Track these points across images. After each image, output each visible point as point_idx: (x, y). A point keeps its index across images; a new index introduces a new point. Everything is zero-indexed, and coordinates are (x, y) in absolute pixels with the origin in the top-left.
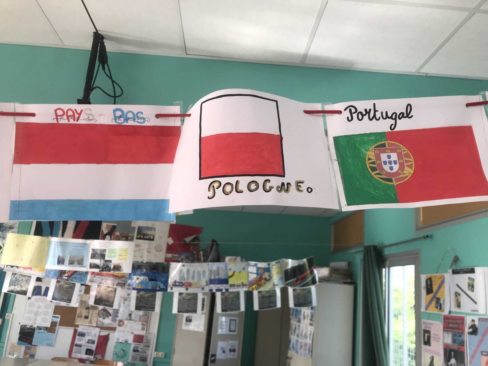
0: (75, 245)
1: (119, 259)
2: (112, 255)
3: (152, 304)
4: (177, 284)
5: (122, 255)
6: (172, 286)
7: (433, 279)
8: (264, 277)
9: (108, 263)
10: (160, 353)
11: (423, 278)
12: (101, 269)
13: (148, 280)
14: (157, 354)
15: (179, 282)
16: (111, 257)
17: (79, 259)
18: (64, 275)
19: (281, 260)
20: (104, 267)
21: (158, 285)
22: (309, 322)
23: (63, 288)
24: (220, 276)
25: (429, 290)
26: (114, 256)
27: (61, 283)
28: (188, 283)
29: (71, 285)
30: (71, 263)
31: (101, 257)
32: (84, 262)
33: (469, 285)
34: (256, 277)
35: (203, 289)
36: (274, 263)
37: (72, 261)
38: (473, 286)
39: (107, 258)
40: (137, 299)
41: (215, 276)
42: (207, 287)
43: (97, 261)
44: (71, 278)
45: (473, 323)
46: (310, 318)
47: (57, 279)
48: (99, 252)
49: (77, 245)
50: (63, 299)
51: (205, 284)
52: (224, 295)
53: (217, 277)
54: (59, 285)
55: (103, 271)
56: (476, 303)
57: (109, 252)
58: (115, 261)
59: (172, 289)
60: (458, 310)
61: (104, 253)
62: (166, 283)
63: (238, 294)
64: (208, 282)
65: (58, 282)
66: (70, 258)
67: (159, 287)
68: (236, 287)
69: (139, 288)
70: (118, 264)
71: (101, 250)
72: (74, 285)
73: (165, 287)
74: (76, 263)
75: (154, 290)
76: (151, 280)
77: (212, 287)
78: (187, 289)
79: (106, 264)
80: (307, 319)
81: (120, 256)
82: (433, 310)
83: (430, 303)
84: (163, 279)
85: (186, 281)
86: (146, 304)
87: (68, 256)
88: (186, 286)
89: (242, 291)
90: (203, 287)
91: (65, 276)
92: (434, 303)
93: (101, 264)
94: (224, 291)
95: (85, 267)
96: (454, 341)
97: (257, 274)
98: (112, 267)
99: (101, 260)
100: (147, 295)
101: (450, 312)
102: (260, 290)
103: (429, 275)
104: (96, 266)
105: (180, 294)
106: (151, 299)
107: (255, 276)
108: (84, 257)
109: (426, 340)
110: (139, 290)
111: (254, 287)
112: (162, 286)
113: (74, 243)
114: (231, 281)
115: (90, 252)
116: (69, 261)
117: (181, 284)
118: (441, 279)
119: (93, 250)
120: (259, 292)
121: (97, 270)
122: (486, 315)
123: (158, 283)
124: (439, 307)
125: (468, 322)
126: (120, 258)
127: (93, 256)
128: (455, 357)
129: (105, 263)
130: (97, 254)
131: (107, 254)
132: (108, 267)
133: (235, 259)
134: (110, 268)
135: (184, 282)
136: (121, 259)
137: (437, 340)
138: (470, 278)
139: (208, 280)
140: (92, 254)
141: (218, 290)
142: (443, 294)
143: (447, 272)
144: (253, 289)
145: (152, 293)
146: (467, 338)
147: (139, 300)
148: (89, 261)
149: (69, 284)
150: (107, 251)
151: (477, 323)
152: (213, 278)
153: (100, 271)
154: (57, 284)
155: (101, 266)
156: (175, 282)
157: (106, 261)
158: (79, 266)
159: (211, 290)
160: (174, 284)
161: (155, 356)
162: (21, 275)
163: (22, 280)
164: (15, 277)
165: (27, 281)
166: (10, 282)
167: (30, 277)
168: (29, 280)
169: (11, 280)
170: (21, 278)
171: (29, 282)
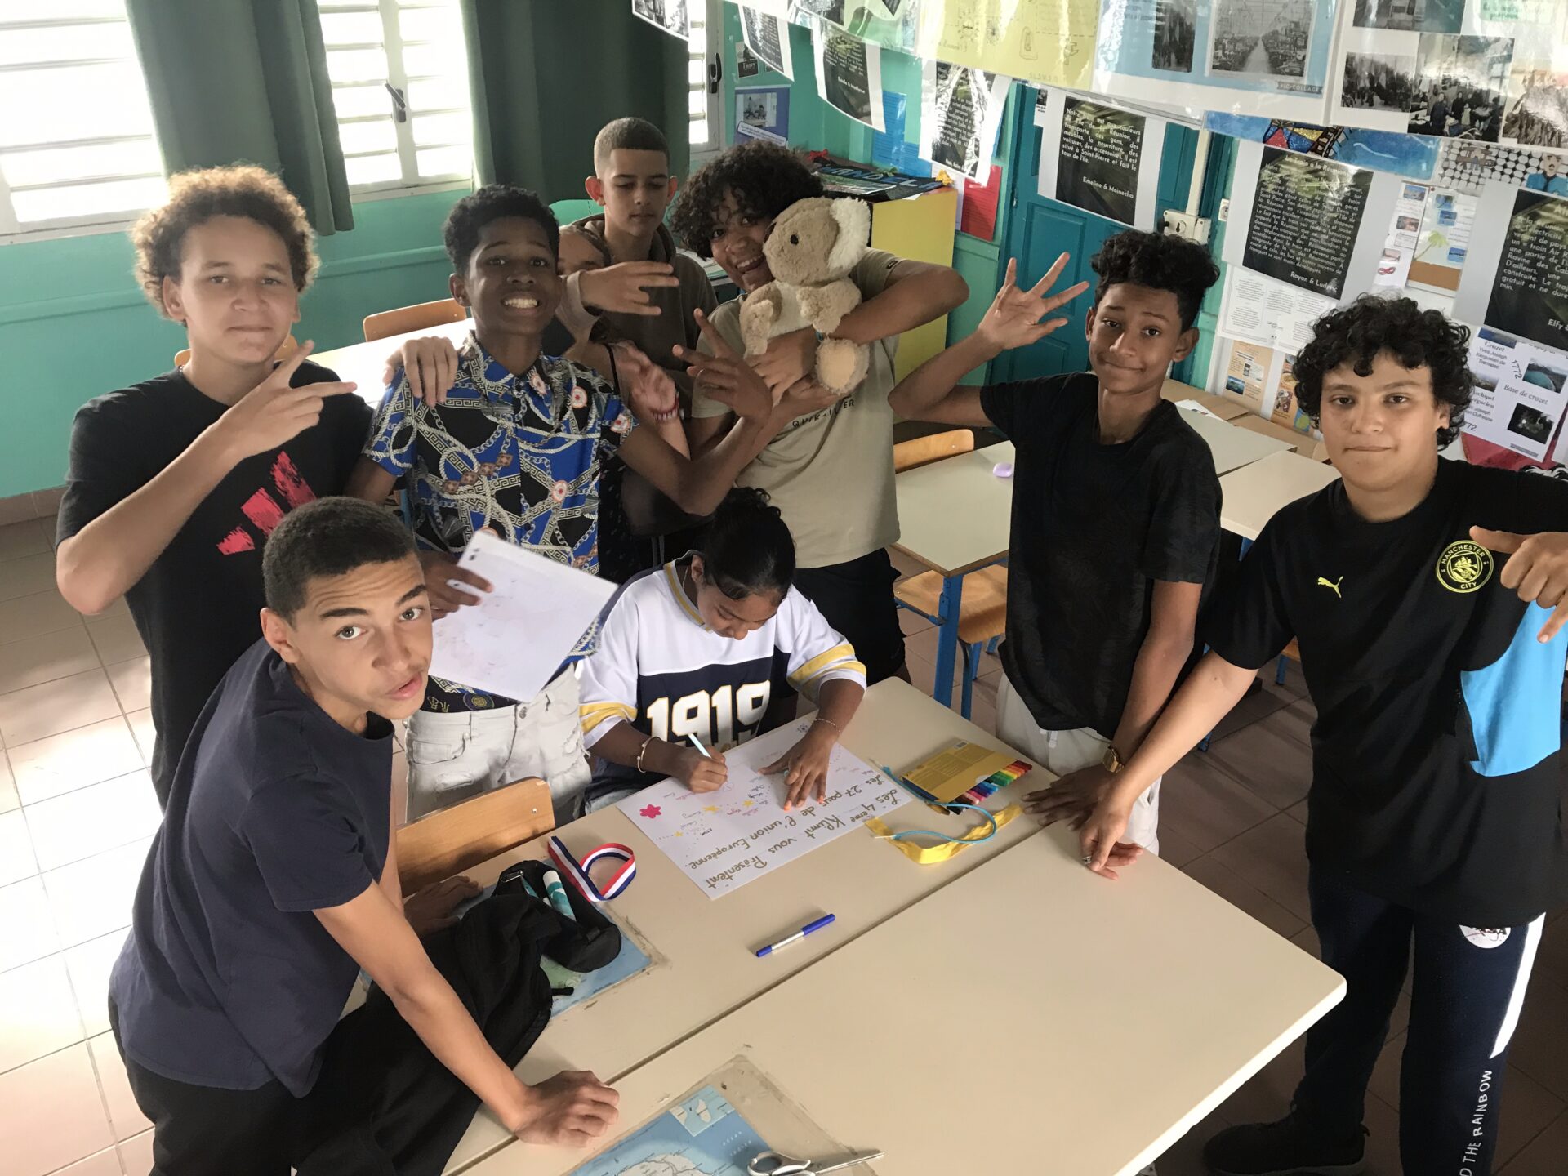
17: (1283, 23)
30: (1233, 59)
32: (1313, 56)
39: (1474, 23)
43: (1400, 48)
47: (1266, 140)
58: (1541, 50)
74: (1259, 56)
87: (1215, 3)
93: (1427, 65)
104: (1391, 91)
108: (1305, 14)
116: (1218, 44)
121: (1390, 123)
148: (1345, 40)
155: (1423, 86)
158: (1274, 79)
162: (1099, 108)
163: (1107, 141)
164: (1078, 120)
165: (1126, 146)
166: (1061, 149)
167: (1138, 122)
168: (1133, 137)
169: (1063, 136)
170: (1102, 129)
171: (1139, 152)
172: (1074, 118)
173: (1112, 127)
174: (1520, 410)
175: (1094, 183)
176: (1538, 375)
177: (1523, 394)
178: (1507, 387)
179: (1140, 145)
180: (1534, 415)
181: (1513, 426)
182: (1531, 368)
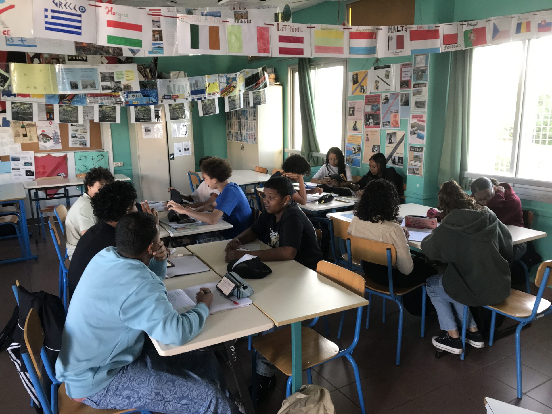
0: (84, 70)
1: (127, 80)
2: (120, 77)
3: (149, 116)
4: (166, 97)
5: (129, 76)
6: (162, 99)
7: (358, 74)
8: (232, 85)
9: (118, 84)
10: (119, 163)
11: (351, 75)
12: (113, 90)
13: (142, 96)
14: (116, 164)
15: (168, 96)
16: (119, 79)
17: (91, 82)
18: (64, 100)
19: (242, 71)
20: (115, 87)
21: (151, 100)
22: (253, 118)
23: (67, 111)
24: (198, 88)
25: (355, 81)
26: (123, 78)
27: (63, 107)
28: (175, 95)
29: (74, 108)
30: (85, 87)
31: (110, 79)
32: (96, 85)
33: (386, 75)
34: (226, 86)
35: (187, 99)
36: (238, 73)
37: (85, 85)
38: (388, 76)
39: (116, 80)
40: (136, 113)
41: (194, 88)
42: (190, 97)
43: (108, 84)
44: (72, 102)
45: (386, 97)
46: (253, 115)
47: (59, 103)
48: (107, 75)
49: (85, 70)
50: (70, 121)
51: (188, 95)
52: (203, 103)
53: (196, 89)
54: (62, 109)
55: (115, 91)
56: (389, 85)
57: (117, 74)
58: (124, 82)
59: (162, 102)
60: (376, 91)
61: (113, 76)
62: (156, 97)
63: (214, 100)
64: (190, 93)
65: (60, 106)
66: (82, 82)
67: (152, 101)
68: (212, 95)
69: (136, 103)
70: (127, 84)
71: (109, 73)
72: (77, 107)
73: (156, 101)
74: (89, 86)
75: (148, 104)
76: (144, 96)
77: (193, 97)
78: (175, 101)
79: (117, 85)
80: (252, 116)
81: (127, 77)
82: (358, 93)
83: (356, 89)
84: (154, 95)
85: (173, 94)
86: (144, 116)
87: (80, 81)
88: (173, 98)
89: (216, 97)
90: (187, 98)
91: (66, 101)
92: (359, 89)
93: (112, 85)
94: (203, 99)
95: (98, 89)
96: (372, 109)
97: (227, 83)
98: (122, 87)
99: (111, 82)
100: (143, 109)
101: (370, 93)
102: (229, 96)
103: (355, 72)
104: (108, 88)
105: (170, 105)
106: (147, 112)
107: (226, 84)
108: (94, 81)
109: (351, 113)
110: (136, 106)
111: (225, 94)
112: (154, 100)
113: (82, 69)
114: (208, 91)
115: (100, 76)
116: (82, 85)
117: (170, 97)
118: (366, 73)
119: (101, 73)
120: (229, 97)
121: (110, 91)
122: (395, 91)
123: (151, 98)
124: (362, 91)
125: (383, 96)
126: (128, 78)
127: (102, 78)
128: (372, 118)
129: (115, 84)
130: (106, 77)
131: (115, 76)
132: (119, 87)
133: (179, 73)
134: (121, 88)
135: (172, 95)
136: (129, 80)
137: (360, 110)
138: (386, 71)
139: (190, 92)
140: (101, 77)
141: (198, 99)
142: (366, 84)
143: (370, 69)
144: (224, 95)
145: (147, 107)
146: (381, 106)
147: (137, 113)
148: (101, 84)
149: (71, 107)
150: (115, 74)
151: (388, 97)
152: (193, 90)
153: (112, 92)
154: (60, 108)
155: (112, 87)
156: (164, 96)
157: (116, 82)
158: (92, 89)
159: (193, 100)
160: (163, 97)
161: (115, 166)
162: (21, 103)
163: (24, 108)
164: (16, 106)
165: (29, 108)
166: (12, 111)
167: (31, 104)
168: (30, 107)
169: (12, 109)
170: (22, 106)
171: (32, 109)
172: (14, 105)
173: (25, 106)
174: (27, 172)
175: (22, 116)
176: (27, 164)
177: (26, 168)
178: (22, 168)
179: (32, 108)
180: (30, 171)
181: (27, 175)
182: (25, 163)
